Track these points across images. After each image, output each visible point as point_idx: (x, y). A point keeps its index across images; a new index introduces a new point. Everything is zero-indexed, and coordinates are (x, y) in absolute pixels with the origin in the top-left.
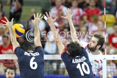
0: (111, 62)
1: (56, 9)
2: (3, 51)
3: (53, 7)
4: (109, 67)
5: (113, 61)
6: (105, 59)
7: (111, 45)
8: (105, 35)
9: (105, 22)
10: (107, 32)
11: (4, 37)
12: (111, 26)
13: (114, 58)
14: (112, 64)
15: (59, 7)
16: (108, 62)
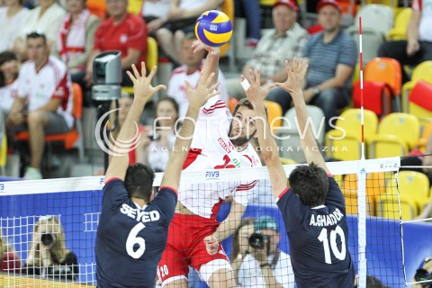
6: (363, 170)
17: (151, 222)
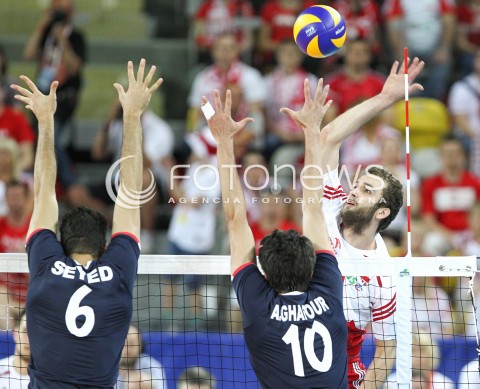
0: (430, 284)
1: (216, 78)
2: (7, 241)
3: (202, 69)
4: (421, 304)
5: (439, 281)
6: (405, 272)
7: (429, 219)
8: (408, 178)
9: (407, 129)
10: (414, 169)
11: (12, 183)
12: (428, 145)
13: (441, 268)
14: (432, 291)
15: (229, 68)
16: (419, 286)
17: (101, 283)
